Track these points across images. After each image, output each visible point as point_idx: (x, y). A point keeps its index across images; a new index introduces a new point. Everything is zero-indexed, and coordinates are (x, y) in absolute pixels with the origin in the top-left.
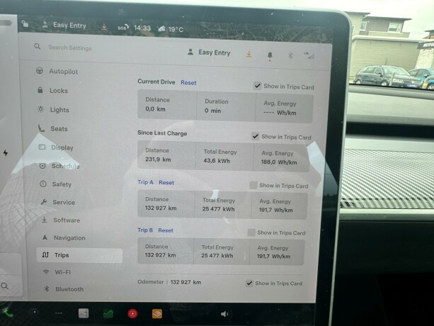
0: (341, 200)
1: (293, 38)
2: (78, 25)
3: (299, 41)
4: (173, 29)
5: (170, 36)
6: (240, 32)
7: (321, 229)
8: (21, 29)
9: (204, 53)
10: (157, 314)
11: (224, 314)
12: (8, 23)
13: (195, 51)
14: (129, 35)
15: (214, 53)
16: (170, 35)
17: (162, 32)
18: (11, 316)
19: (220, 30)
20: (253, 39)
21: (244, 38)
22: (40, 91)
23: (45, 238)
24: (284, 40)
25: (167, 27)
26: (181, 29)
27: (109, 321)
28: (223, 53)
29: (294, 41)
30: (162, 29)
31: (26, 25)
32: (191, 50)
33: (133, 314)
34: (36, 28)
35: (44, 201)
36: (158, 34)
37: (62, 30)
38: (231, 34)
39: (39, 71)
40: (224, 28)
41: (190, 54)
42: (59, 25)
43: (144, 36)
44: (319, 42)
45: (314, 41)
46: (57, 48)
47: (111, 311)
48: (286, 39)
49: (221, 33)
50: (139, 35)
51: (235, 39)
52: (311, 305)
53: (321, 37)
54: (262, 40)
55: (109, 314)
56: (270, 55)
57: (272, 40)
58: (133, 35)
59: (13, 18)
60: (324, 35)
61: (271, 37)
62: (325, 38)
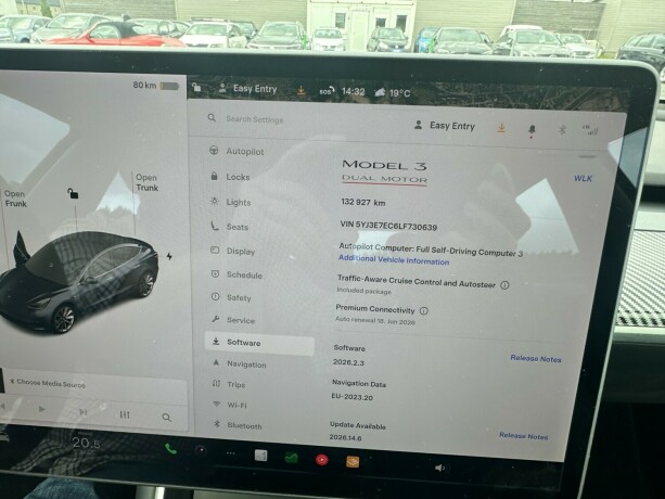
1: (569, 105)
2: (267, 89)
3: (577, 109)
4: (396, 93)
5: (391, 103)
6: (492, 97)
7: (583, 367)
8: (191, 94)
9: (438, 126)
10: (353, 462)
11: (439, 468)
12: (174, 86)
14: (334, 101)
15: (451, 127)
16: (392, 101)
17: (381, 97)
18: (174, 452)
19: (462, 93)
20: (510, 107)
21: (496, 105)
22: (214, 177)
23: (216, 363)
24: (555, 108)
25: (387, 90)
26: (407, 93)
27: (292, 466)
28: (464, 126)
29: (569, 109)
30: (380, 92)
31: (197, 89)
32: (419, 122)
33: (322, 460)
34: (210, 92)
35: (216, 318)
36: (374, 100)
37: (244, 96)
38: (477, 100)
39: (214, 150)
40: (470, 91)
41: (418, 127)
42: (241, 89)
43: (355, 102)
44: (607, 109)
45: (599, 109)
46: (238, 120)
47: (295, 455)
48: (558, 106)
49: (464, 98)
50: (348, 101)
51: (483, 106)
52: (559, 464)
53: (611, 104)
54: (523, 107)
55: (292, 458)
56: (532, 129)
57: (537, 108)
58: (340, 101)
59: (181, 79)
60: (616, 100)
61: (535, 104)
62: (616, 104)
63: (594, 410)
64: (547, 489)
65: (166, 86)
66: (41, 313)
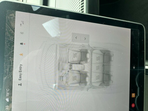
0: (81, 12)
1: (12, 31)
3: (14, 28)
4: (8, 94)
6: (9, 59)
9: (20, 77)
11: (134, 68)
13: (20, 82)
15: (21, 73)
16: (11, 95)
17: (9, 100)
19: (8, 70)
20: (13, 52)
21: (13, 57)
25: (6, 97)
26: (8, 90)
28: (20, 68)
29: (14, 31)
32: (19, 85)
36: (10, 102)
38: (10, 64)
40: (7, 67)
41: (21, 85)
43: (11, 109)
44: (14, 18)
45: (14, 21)
48: (13, 35)
49: (10, 69)
51: (13, 62)
52: (131, 31)
53: (12, 16)
54: (13, 48)
56: (22, 44)
57: (14, 42)
60: (11, 15)
61: (12, 43)
62: (13, 15)
63: (115, 20)
64: (139, 34)
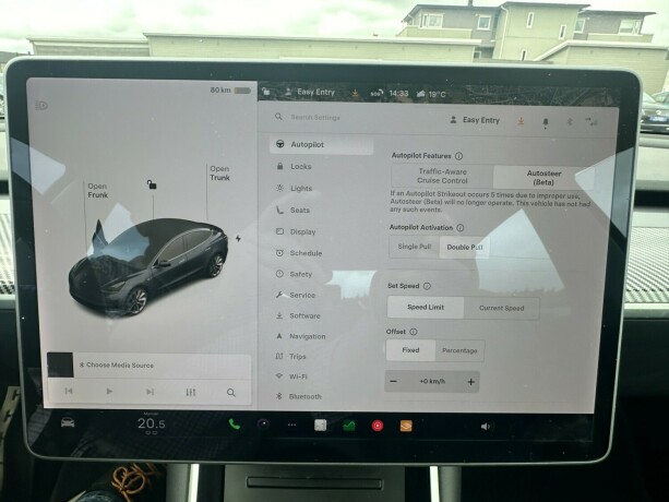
1: (573, 102)
2: (325, 92)
3: (580, 106)
4: (434, 94)
5: (431, 102)
6: (512, 96)
8: (261, 97)
9: (470, 121)
10: (406, 426)
11: (484, 427)
12: (247, 91)
13: (459, 119)
14: (383, 101)
15: (480, 121)
16: (431, 101)
17: (422, 97)
18: (237, 427)
19: (488, 94)
20: (526, 104)
21: (516, 103)
22: (280, 167)
23: (279, 336)
24: (563, 105)
25: (427, 92)
26: (443, 94)
27: (350, 434)
28: (491, 120)
29: (574, 105)
30: (421, 94)
31: (267, 92)
32: (454, 118)
33: (378, 426)
34: (278, 96)
35: (279, 295)
36: (416, 100)
37: (307, 98)
38: (500, 99)
39: (280, 144)
40: (494, 92)
41: (453, 122)
42: (304, 92)
43: (400, 102)
44: (603, 105)
45: (598, 105)
46: (301, 118)
47: (353, 423)
48: (564, 103)
49: (490, 97)
50: (395, 101)
51: (505, 104)
52: (588, 416)
53: (606, 100)
54: (537, 104)
55: (350, 426)
56: (546, 122)
57: (548, 104)
58: (387, 102)
59: (253, 85)
60: (609, 98)
61: (546, 102)
62: (610, 101)
64: (581, 441)
65: (239, 91)
66: (113, 296)
